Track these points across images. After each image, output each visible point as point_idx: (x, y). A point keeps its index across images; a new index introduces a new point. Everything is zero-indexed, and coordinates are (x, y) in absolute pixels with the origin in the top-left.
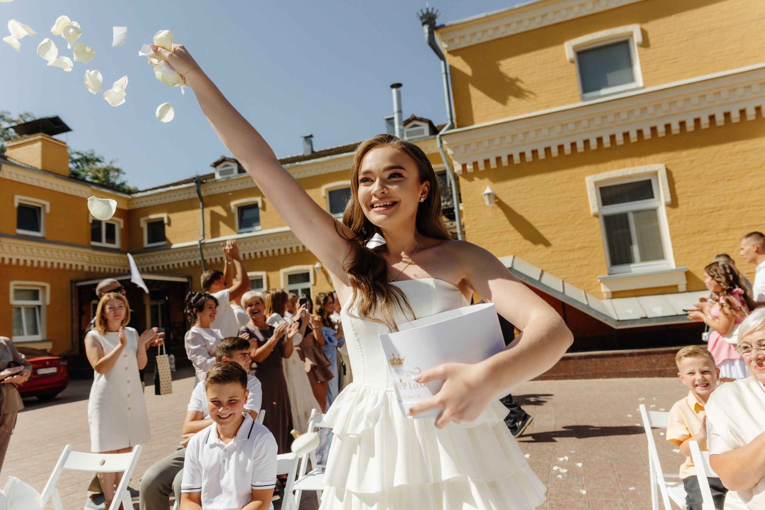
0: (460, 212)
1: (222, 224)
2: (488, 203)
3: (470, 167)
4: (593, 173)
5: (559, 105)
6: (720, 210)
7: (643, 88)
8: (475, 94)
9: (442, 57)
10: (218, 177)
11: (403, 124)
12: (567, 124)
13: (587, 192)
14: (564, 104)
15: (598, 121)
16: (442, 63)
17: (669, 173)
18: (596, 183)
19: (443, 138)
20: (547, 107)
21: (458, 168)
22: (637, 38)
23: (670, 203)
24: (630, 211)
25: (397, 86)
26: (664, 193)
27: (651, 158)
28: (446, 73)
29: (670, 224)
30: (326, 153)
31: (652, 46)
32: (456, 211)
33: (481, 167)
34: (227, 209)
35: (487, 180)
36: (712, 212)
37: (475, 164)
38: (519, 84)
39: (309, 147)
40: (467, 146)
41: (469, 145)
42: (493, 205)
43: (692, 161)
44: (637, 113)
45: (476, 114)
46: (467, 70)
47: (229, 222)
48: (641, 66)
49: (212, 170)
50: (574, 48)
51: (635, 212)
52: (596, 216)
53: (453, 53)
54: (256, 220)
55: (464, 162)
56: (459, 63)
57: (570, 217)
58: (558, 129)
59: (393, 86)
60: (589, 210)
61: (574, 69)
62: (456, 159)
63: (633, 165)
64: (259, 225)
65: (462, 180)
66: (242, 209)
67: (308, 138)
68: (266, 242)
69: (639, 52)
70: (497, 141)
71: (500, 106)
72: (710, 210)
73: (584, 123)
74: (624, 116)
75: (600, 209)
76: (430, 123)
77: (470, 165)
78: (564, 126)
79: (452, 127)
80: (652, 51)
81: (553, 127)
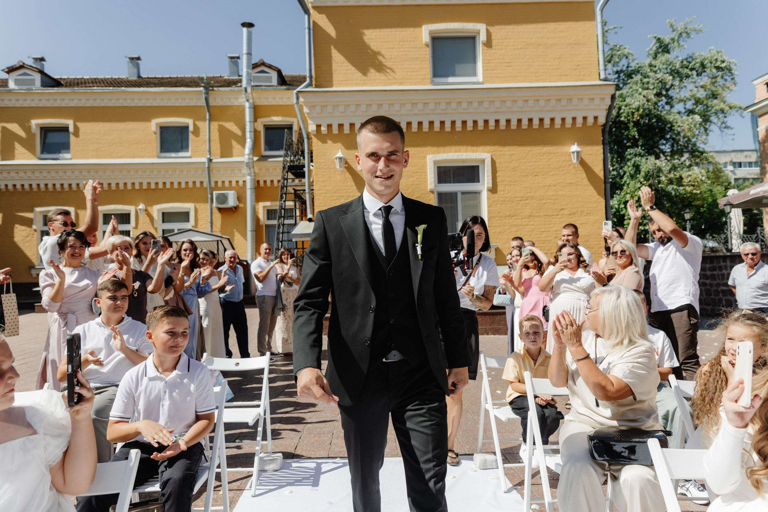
0: (310, 171)
1: (17, 146)
2: (338, 167)
3: (324, 129)
4: (433, 153)
5: (411, 84)
6: (526, 200)
7: (482, 83)
8: (337, 57)
9: (307, 11)
10: (12, 85)
11: (251, 67)
12: (416, 104)
13: (427, 169)
14: (415, 84)
15: (443, 106)
16: (306, 17)
17: (493, 162)
18: (435, 162)
19: (300, 95)
20: (401, 84)
21: (312, 128)
22: (483, 37)
23: (491, 188)
24: (459, 191)
25: (249, 25)
26: (488, 180)
27: (481, 148)
28: (309, 29)
29: (489, 207)
30: (156, 81)
31: (494, 47)
32: (306, 169)
33: (335, 130)
34: (27, 129)
35: (339, 145)
36: (521, 200)
37: (330, 126)
38: (380, 58)
39: (135, 70)
40: (323, 107)
41: (326, 106)
42: (343, 169)
43: (512, 155)
44: (475, 105)
45: (336, 77)
46: (331, 31)
47: (28, 144)
48: (483, 63)
49: (5, 76)
50: (431, 32)
51: (463, 193)
52: (432, 192)
53: (319, 9)
54: (65, 147)
55: (319, 123)
56: (322, 20)
57: (410, 190)
58: (409, 107)
59: (244, 25)
60: (427, 186)
61: (427, 53)
62: (311, 118)
63: (467, 151)
64: (69, 153)
65: (314, 140)
66: (45, 131)
67: (135, 60)
68: (77, 173)
69: (483, 50)
70: (353, 108)
71: (359, 74)
72: (520, 199)
73: (432, 106)
74: (464, 105)
75: (435, 186)
76: (279, 72)
77: (324, 127)
78: (414, 104)
79: (310, 85)
80: (493, 51)
81: (404, 104)
